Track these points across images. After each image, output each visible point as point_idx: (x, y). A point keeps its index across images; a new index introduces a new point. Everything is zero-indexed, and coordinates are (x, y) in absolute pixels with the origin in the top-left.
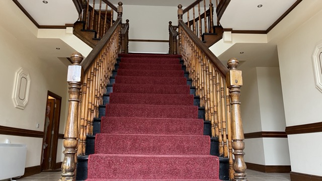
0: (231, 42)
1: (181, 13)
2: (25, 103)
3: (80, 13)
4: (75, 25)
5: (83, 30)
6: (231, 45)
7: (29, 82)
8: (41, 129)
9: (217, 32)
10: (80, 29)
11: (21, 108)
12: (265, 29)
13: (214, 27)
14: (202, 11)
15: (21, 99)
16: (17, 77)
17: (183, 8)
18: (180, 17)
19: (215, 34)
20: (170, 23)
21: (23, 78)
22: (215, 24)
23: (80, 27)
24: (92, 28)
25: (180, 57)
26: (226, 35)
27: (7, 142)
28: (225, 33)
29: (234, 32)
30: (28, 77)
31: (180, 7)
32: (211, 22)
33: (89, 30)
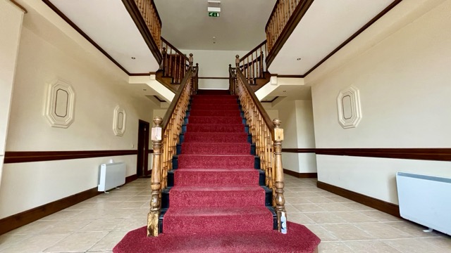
0: (276, 85)
1: (238, 62)
2: (122, 131)
3: (160, 64)
4: (157, 73)
5: (163, 76)
6: (276, 87)
7: (125, 115)
8: (136, 148)
9: (265, 77)
10: (161, 75)
11: (120, 135)
12: (302, 74)
13: (264, 73)
14: (255, 58)
15: (119, 128)
16: (115, 113)
17: (240, 58)
18: (237, 64)
19: (264, 78)
20: (230, 65)
21: (120, 113)
22: (265, 70)
23: (161, 74)
24: (170, 75)
25: (238, 97)
26: (273, 79)
27: (111, 162)
28: (272, 78)
29: (278, 76)
30: (124, 112)
31: (237, 57)
32: (262, 69)
33: (167, 76)
